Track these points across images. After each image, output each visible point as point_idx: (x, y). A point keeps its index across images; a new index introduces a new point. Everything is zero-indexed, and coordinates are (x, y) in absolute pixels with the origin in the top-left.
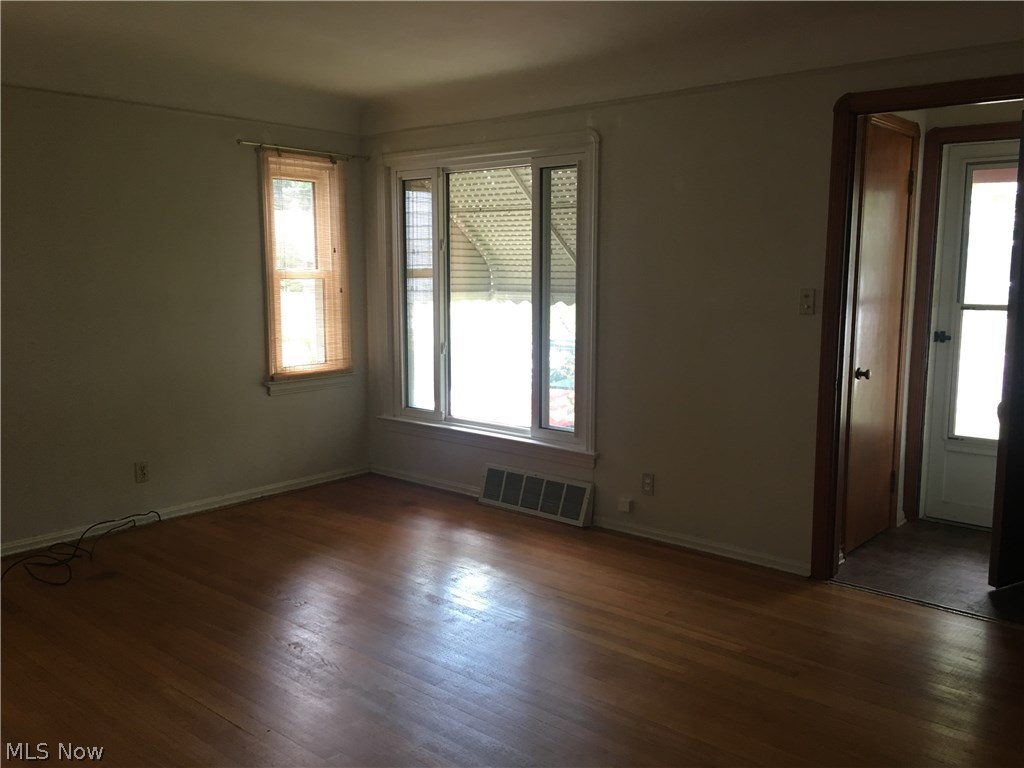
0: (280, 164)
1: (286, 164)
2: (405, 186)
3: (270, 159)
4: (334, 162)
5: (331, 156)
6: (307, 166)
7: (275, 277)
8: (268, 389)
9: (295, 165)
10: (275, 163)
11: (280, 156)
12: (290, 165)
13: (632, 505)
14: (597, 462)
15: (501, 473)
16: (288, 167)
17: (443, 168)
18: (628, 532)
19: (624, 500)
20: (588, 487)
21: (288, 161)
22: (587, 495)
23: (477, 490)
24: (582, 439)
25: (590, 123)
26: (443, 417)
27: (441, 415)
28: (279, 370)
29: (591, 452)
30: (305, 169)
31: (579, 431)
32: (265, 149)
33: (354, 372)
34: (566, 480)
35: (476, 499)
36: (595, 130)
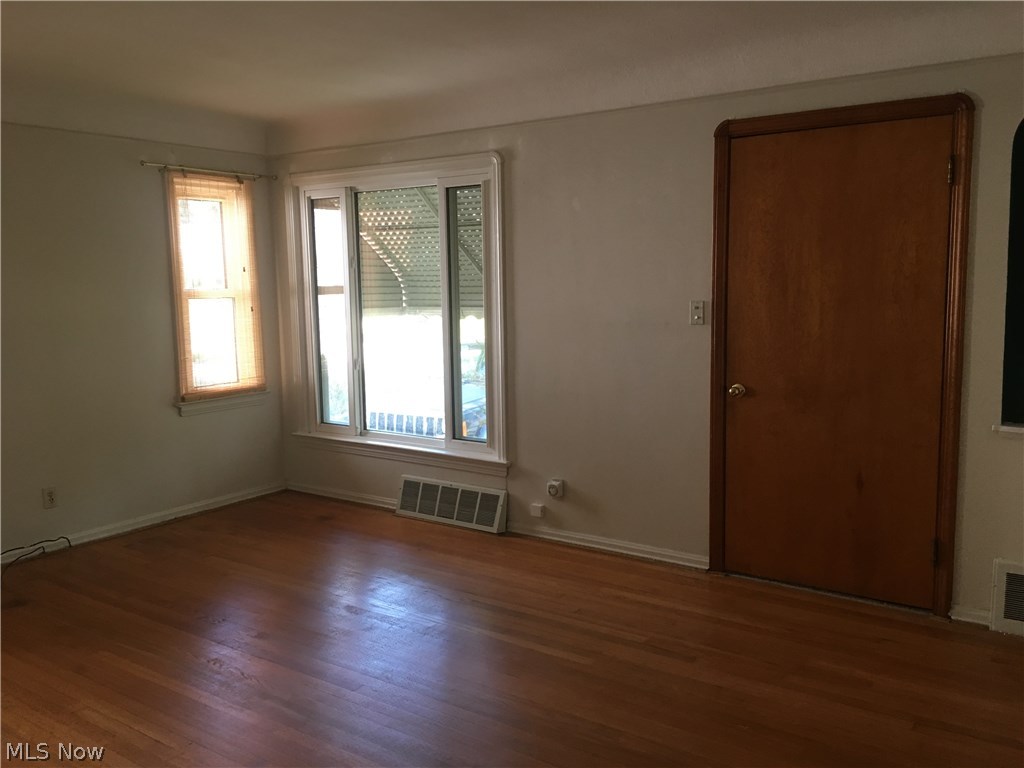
0: (186, 185)
1: (191, 185)
2: (313, 204)
3: (175, 180)
4: (240, 181)
5: (237, 176)
6: (213, 187)
7: (184, 297)
8: (180, 409)
9: (201, 186)
10: (181, 184)
11: (185, 177)
12: (197, 185)
13: (544, 510)
14: (510, 470)
15: (417, 484)
16: (193, 188)
17: (351, 189)
18: (541, 536)
19: (536, 505)
20: (502, 494)
21: (193, 181)
22: (501, 502)
23: (394, 502)
24: (494, 448)
25: (492, 145)
26: (359, 431)
27: (357, 428)
28: (190, 390)
29: (503, 461)
30: (212, 190)
31: (491, 441)
32: (169, 171)
33: (268, 390)
34: (480, 489)
35: (393, 511)
36: (497, 152)
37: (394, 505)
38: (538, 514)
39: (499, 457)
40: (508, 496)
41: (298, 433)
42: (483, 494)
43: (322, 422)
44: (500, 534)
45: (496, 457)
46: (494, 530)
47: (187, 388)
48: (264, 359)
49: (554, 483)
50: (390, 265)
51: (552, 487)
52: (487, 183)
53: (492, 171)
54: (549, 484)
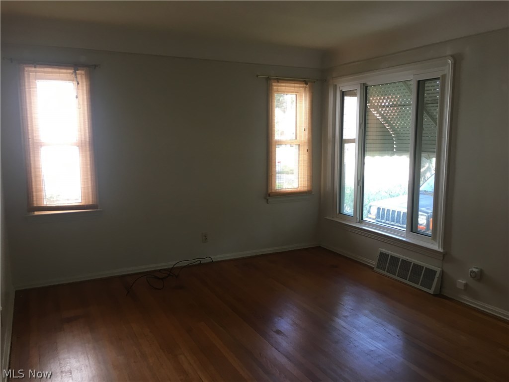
0: (278, 86)
1: (281, 86)
2: (343, 94)
3: (273, 84)
4: (306, 84)
5: (305, 81)
6: (292, 87)
7: (274, 143)
8: (268, 200)
9: (286, 86)
10: (276, 86)
11: (278, 82)
12: (283, 86)
13: (466, 285)
14: (445, 256)
15: (387, 255)
16: (282, 88)
17: (364, 84)
18: (463, 302)
19: (461, 281)
20: (438, 270)
21: (282, 84)
22: (437, 275)
23: (373, 263)
24: (436, 241)
25: (449, 52)
26: (358, 220)
27: (357, 218)
28: (273, 191)
29: (441, 250)
30: (291, 88)
31: (434, 236)
32: (270, 79)
33: (313, 193)
34: (425, 265)
35: (372, 268)
36: (452, 56)
37: (373, 264)
38: (462, 288)
39: (439, 247)
40: (443, 272)
41: (327, 218)
42: (426, 268)
43: (340, 213)
44: (435, 295)
45: (436, 247)
46: (431, 291)
47: (272, 190)
48: (312, 177)
49: (474, 270)
50: (387, 127)
51: (472, 272)
52: (444, 76)
53: (448, 70)
54: (470, 270)
